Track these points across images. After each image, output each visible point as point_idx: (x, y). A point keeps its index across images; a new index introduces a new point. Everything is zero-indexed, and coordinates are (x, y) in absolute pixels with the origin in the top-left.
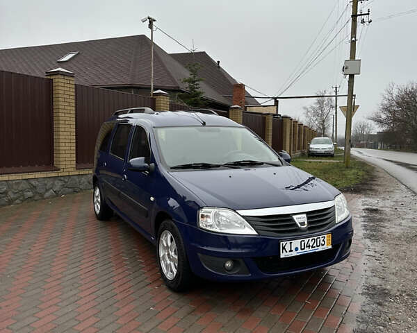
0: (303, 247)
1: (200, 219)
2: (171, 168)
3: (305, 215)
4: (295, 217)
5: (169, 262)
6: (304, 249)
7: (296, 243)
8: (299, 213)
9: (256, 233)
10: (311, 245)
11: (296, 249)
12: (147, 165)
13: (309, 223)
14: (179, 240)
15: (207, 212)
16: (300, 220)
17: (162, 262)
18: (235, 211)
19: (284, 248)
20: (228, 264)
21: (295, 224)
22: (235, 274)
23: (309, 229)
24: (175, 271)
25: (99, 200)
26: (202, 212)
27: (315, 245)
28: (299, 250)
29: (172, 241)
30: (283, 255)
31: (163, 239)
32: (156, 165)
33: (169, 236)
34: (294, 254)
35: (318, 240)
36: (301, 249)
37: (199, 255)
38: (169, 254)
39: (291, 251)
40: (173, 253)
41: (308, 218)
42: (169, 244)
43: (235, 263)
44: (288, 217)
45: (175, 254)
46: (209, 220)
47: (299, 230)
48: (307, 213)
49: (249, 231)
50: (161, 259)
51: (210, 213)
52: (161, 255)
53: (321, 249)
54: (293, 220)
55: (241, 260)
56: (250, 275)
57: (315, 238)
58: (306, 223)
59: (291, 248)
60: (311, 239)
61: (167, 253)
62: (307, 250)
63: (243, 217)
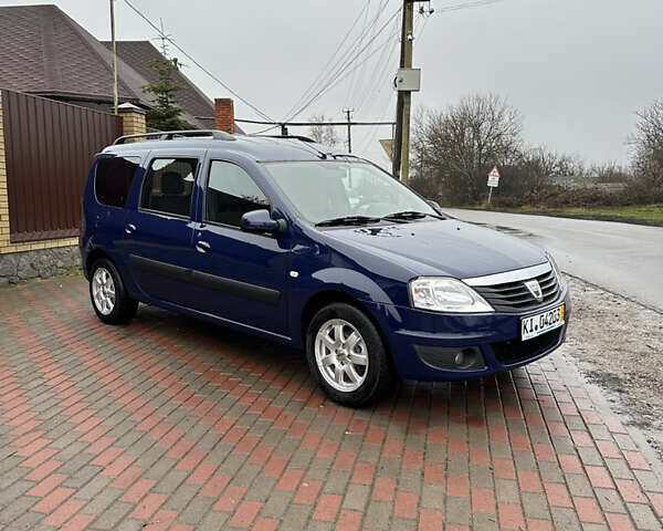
0: (542, 325)
1: (415, 296)
2: (321, 225)
3: (536, 282)
4: (528, 284)
5: (339, 366)
6: (543, 327)
7: (536, 320)
8: (530, 278)
9: (492, 309)
10: (549, 321)
11: (536, 327)
12: (273, 221)
13: (543, 291)
15: (423, 284)
16: (533, 287)
18: (460, 280)
19: (525, 327)
21: (530, 295)
22: (467, 369)
23: (545, 299)
24: (360, 380)
26: (415, 285)
27: (552, 321)
28: (539, 329)
29: (348, 333)
30: (524, 339)
31: (322, 333)
34: (535, 334)
35: (554, 314)
36: (541, 327)
37: (416, 347)
38: (340, 357)
39: (531, 331)
40: (352, 352)
41: (541, 285)
43: (468, 353)
44: (517, 287)
47: (535, 302)
48: (538, 278)
49: (483, 307)
51: (428, 284)
52: (319, 358)
53: (556, 325)
54: (525, 289)
55: (477, 349)
56: (486, 368)
57: (552, 311)
58: (540, 291)
59: (532, 327)
60: (549, 312)
61: (335, 354)
62: (547, 329)
63: (471, 287)
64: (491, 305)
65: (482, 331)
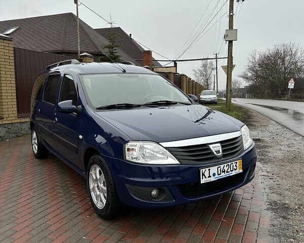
0: (219, 173)
1: (127, 152)
2: (97, 109)
3: (219, 145)
4: (211, 146)
5: (98, 193)
6: (220, 174)
7: (214, 170)
8: (214, 142)
9: (178, 163)
10: (226, 170)
11: (214, 175)
12: (75, 107)
13: (223, 151)
14: (107, 172)
15: (131, 146)
17: (93, 194)
18: (158, 143)
19: (203, 175)
20: (154, 193)
21: (212, 153)
22: (160, 201)
23: (224, 156)
24: (104, 201)
25: (36, 141)
26: (128, 146)
27: (229, 170)
29: (100, 174)
30: (203, 181)
31: (92, 172)
32: (83, 107)
33: (98, 170)
34: (213, 179)
35: (232, 165)
36: (218, 175)
37: (127, 186)
38: (98, 186)
39: (210, 177)
40: (102, 185)
41: (222, 147)
42: (98, 177)
43: (161, 191)
44: (205, 147)
45: (104, 185)
46: (135, 153)
47: (215, 157)
48: (221, 142)
49: (172, 161)
50: (91, 190)
51: (136, 146)
52: (91, 187)
53: (234, 173)
54: (209, 149)
55: (166, 188)
56: (174, 201)
57: (230, 164)
58: (221, 151)
59: (210, 174)
60: (226, 165)
61: (96, 185)
62: (223, 175)
63: (166, 148)
64: (178, 159)
65: (170, 177)
